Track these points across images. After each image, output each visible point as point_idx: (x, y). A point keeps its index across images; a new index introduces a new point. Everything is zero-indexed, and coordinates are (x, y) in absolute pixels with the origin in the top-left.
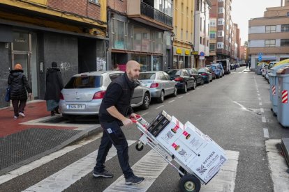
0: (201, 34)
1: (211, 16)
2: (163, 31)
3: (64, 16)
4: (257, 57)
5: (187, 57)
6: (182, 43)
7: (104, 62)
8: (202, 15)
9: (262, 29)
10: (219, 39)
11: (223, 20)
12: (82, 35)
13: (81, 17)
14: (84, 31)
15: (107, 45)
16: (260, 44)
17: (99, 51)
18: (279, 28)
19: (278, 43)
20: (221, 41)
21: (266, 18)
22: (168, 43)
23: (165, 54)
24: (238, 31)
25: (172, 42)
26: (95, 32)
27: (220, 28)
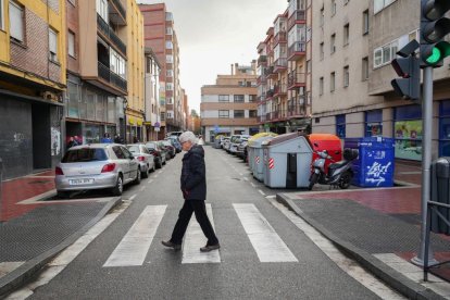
0: (153, 101)
1: (161, 79)
2: (116, 96)
3: (27, 77)
4: (212, 129)
5: (139, 128)
6: (134, 111)
7: (58, 134)
8: (153, 79)
9: (215, 99)
10: (169, 107)
11: (172, 85)
12: (35, 98)
13: (43, 79)
14: (38, 94)
15: (62, 113)
16: (214, 114)
17: (53, 119)
18: (232, 99)
19: (232, 114)
20: (171, 109)
21: (217, 86)
22: (121, 112)
23: (118, 124)
24: (185, 97)
25: (125, 110)
26: (49, 97)
27: (169, 94)
